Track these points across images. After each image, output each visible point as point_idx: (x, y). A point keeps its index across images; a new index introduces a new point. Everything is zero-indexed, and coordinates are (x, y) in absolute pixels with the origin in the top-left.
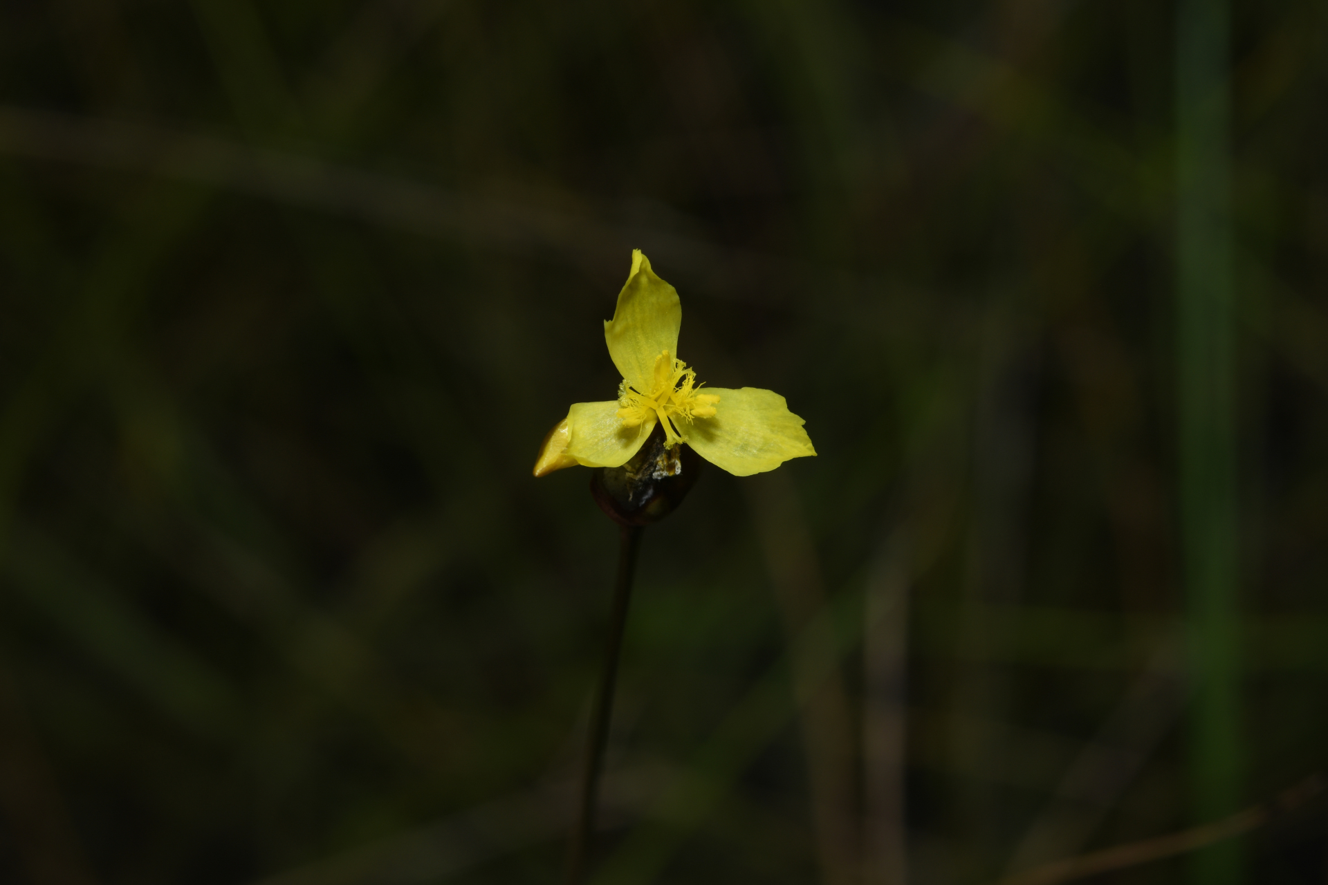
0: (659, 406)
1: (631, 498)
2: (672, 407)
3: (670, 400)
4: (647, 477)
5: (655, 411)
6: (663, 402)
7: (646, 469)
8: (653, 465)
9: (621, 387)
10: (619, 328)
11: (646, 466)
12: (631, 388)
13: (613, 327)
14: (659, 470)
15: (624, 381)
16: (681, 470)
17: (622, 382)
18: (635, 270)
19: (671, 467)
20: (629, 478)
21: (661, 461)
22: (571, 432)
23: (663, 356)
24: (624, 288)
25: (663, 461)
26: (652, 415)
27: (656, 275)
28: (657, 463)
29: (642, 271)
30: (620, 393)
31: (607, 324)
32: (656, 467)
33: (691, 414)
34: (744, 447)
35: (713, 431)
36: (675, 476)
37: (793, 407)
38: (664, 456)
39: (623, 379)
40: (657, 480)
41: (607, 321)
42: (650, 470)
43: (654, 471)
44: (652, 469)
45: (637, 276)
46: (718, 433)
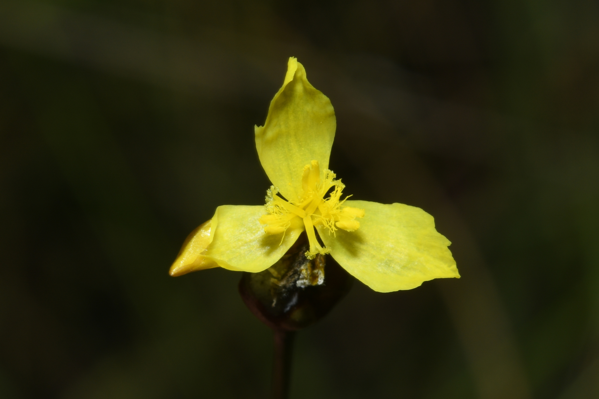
0: (307, 214)
1: (274, 304)
2: (319, 217)
3: (317, 210)
4: (291, 284)
5: (302, 219)
6: (310, 212)
7: (290, 276)
8: (297, 273)
9: (269, 192)
10: (270, 134)
11: (291, 273)
12: (279, 195)
13: (264, 133)
14: (303, 279)
15: (272, 187)
16: (324, 280)
17: (270, 188)
18: (289, 78)
19: (314, 277)
20: (273, 283)
21: (304, 270)
22: (214, 233)
23: (312, 166)
24: (277, 96)
25: (307, 269)
26: (298, 223)
27: (310, 85)
28: (301, 272)
29: (296, 79)
30: (267, 199)
31: (257, 130)
32: (299, 275)
33: (335, 226)
34: (388, 263)
35: (357, 244)
36: (318, 287)
37: (440, 227)
38: (308, 265)
39: (272, 184)
40: (300, 288)
41: (258, 126)
42: (294, 277)
43: (298, 279)
44: (296, 277)
45: (292, 85)
46: (363, 247)
